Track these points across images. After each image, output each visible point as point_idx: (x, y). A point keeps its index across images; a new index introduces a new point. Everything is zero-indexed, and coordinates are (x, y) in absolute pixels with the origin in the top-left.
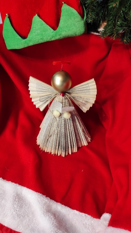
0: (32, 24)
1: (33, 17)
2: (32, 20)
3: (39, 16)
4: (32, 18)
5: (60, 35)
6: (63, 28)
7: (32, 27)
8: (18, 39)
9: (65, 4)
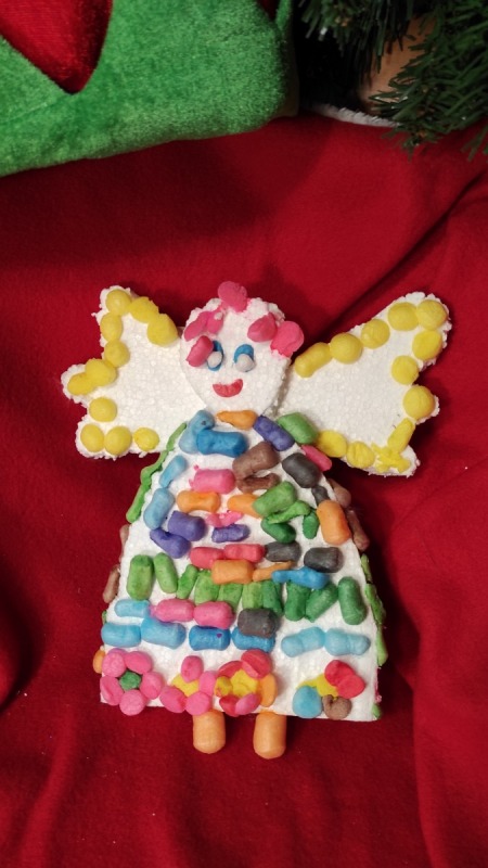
5: (107, 127)
6: (128, 74)
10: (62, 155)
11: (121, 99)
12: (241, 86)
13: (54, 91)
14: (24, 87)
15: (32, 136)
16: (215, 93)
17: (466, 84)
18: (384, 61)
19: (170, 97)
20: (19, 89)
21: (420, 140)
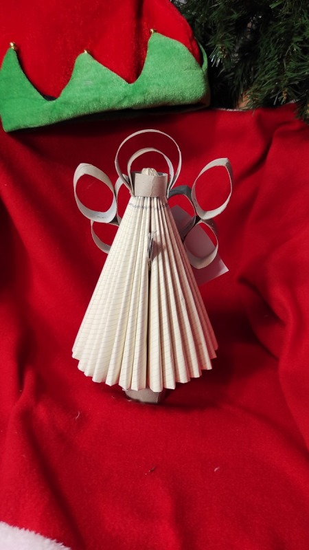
1: (77, 57)
2: (73, 63)
3: (92, 54)
4: (75, 59)
5: (143, 93)
6: (151, 78)
7: (73, 75)
8: (35, 99)
9: (157, 34)
10: (125, 104)
11: (149, 85)
12: (190, 85)
13: (124, 82)
14: (115, 81)
15: (116, 95)
16: (182, 86)
19: (166, 85)
20: (113, 81)
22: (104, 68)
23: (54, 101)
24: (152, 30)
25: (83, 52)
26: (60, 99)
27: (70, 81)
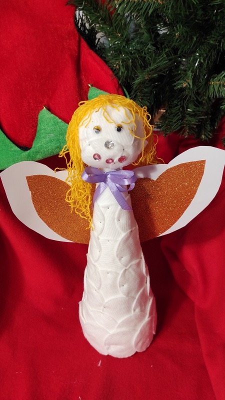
0: (39, 123)
1: (39, 112)
2: (37, 118)
3: (49, 109)
4: (38, 114)
7: (38, 128)
8: (15, 151)
9: (93, 88)
17: (176, 120)
18: (156, 114)
21: (167, 134)
22: (60, 120)
23: (28, 151)
24: (90, 85)
25: (43, 108)
26: (32, 149)
27: (37, 135)
